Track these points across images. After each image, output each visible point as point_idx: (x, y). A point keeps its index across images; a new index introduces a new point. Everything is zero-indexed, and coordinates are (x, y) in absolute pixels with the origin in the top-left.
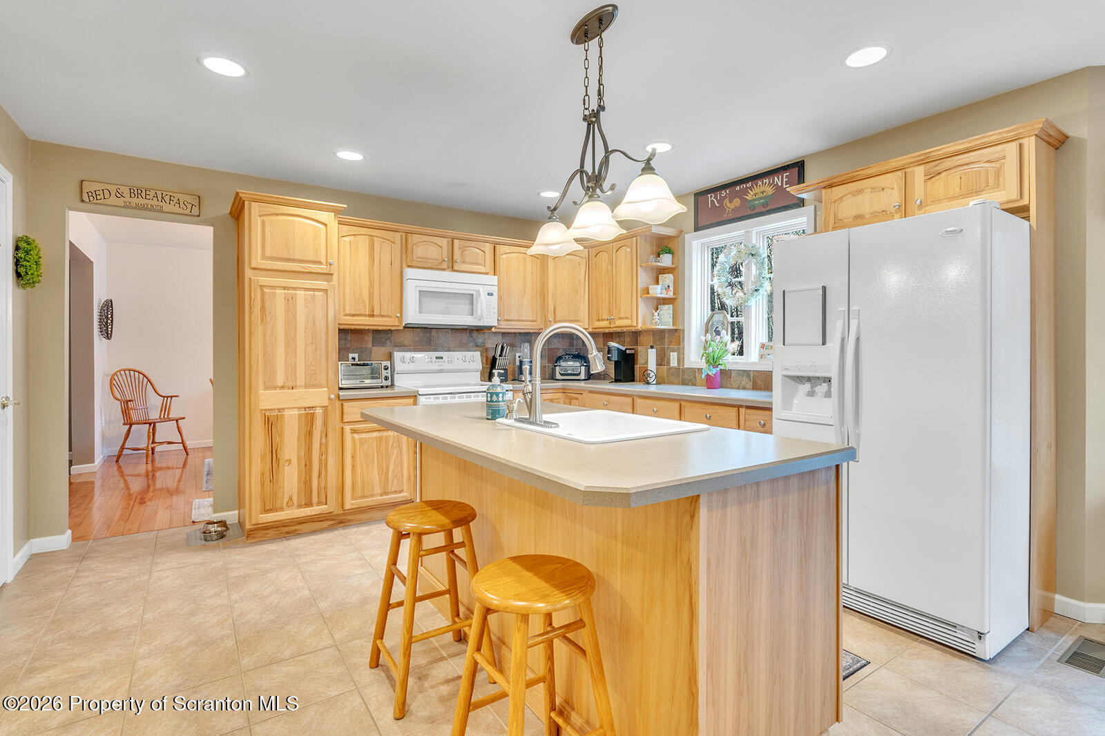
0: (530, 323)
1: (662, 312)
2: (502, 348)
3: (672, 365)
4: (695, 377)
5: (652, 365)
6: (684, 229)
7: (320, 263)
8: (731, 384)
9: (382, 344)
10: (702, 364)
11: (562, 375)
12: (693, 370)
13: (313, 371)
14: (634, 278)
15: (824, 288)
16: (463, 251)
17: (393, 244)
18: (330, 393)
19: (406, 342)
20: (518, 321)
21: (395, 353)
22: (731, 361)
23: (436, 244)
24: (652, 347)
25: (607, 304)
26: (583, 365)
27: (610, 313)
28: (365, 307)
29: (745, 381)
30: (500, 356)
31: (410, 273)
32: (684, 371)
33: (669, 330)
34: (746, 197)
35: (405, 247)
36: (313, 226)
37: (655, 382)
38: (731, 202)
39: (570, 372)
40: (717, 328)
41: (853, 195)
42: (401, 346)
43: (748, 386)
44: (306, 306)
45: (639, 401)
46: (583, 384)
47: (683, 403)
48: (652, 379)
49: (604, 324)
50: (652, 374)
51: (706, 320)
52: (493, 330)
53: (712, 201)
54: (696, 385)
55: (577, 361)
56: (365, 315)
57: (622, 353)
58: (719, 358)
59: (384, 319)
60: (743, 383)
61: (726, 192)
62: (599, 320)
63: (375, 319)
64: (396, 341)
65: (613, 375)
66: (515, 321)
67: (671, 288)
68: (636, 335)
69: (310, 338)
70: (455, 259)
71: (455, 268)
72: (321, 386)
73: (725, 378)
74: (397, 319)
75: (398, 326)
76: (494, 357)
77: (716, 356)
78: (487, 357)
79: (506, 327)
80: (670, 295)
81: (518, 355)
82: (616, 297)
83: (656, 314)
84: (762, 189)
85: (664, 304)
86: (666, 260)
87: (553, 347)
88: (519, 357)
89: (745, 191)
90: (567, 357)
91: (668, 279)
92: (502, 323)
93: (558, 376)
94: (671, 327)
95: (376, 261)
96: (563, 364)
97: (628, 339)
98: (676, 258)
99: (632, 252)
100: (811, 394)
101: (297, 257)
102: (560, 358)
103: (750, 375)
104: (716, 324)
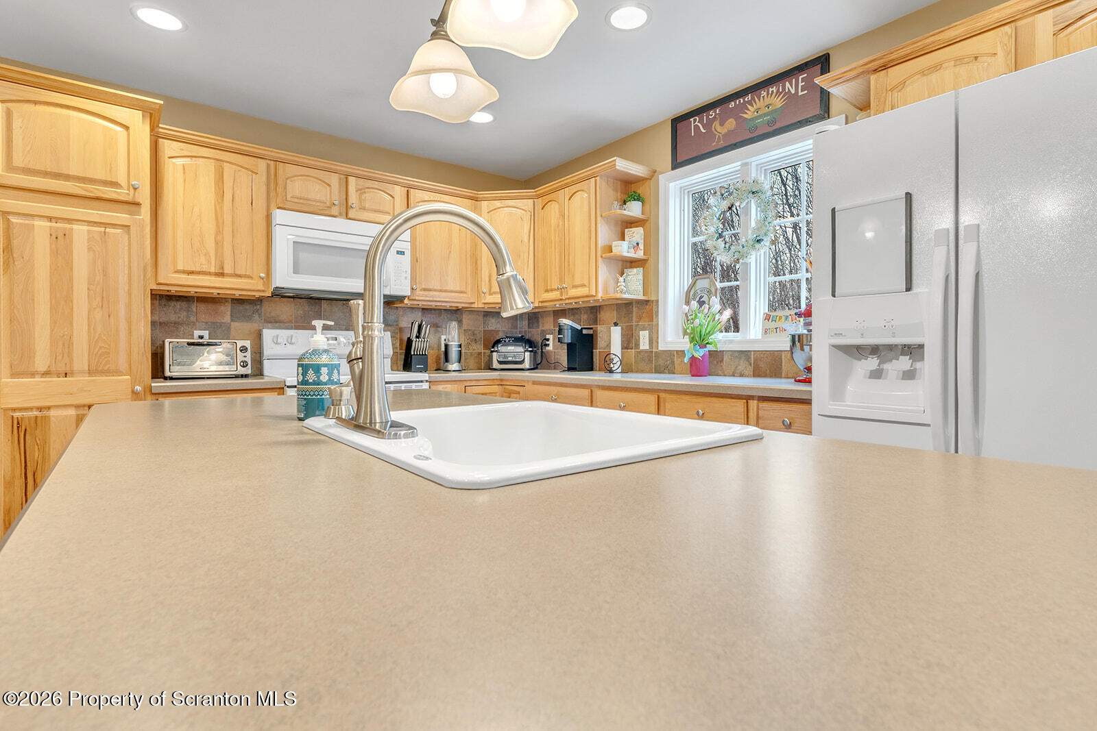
0: (457, 294)
1: (630, 277)
2: (420, 327)
3: (641, 348)
4: (673, 362)
5: (616, 348)
6: (657, 169)
7: (115, 184)
8: (722, 370)
9: (248, 319)
10: (684, 344)
11: (501, 363)
12: (670, 354)
13: (103, 350)
14: (593, 233)
15: (909, 196)
16: (361, 194)
17: (254, 175)
18: (134, 384)
19: (284, 317)
20: (441, 291)
21: (264, 330)
22: (722, 340)
23: (320, 180)
24: (616, 324)
25: (557, 269)
26: (528, 351)
27: (562, 280)
28: (209, 262)
29: (743, 366)
30: (417, 337)
31: (279, 216)
32: (658, 354)
33: (639, 302)
34: (745, 115)
35: (273, 183)
36: (104, 126)
37: (619, 370)
38: (722, 124)
39: (510, 359)
40: (701, 297)
41: (924, 75)
42: (277, 322)
43: (746, 373)
44: (89, 249)
45: (599, 394)
46: (527, 373)
47: (662, 395)
48: (616, 366)
49: (554, 295)
50: (616, 360)
51: (686, 289)
52: (406, 301)
53: (697, 127)
54: (674, 373)
55: (519, 346)
56: (209, 274)
57: (577, 334)
58: (709, 334)
59: (240, 280)
60: (740, 367)
61: (715, 112)
62: (547, 291)
63: (226, 279)
64: (268, 315)
65: (565, 364)
66: (435, 290)
67: (641, 246)
68: (595, 311)
69: (99, 299)
70: (350, 204)
71: (350, 215)
72: (119, 373)
73: (715, 362)
74: (262, 281)
75: (263, 291)
76: (409, 339)
77: (703, 333)
78: (401, 340)
79: (423, 298)
80: (640, 254)
81: (443, 337)
82: (569, 259)
83: (621, 279)
84: (768, 101)
85: (631, 267)
86: (634, 209)
87: (490, 329)
88: (445, 340)
89: (743, 108)
90: (507, 340)
91: (636, 234)
92: (418, 292)
93: (495, 365)
94: (641, 297)
95: (228, 196)
96: (501, 348)
97: (584, 317)
98: (647, 207)
99: (589, 198)
100: (877, 374)
101: (74, 171)
102: (498, 342)
103: (750, 358)
104: (699, 293)
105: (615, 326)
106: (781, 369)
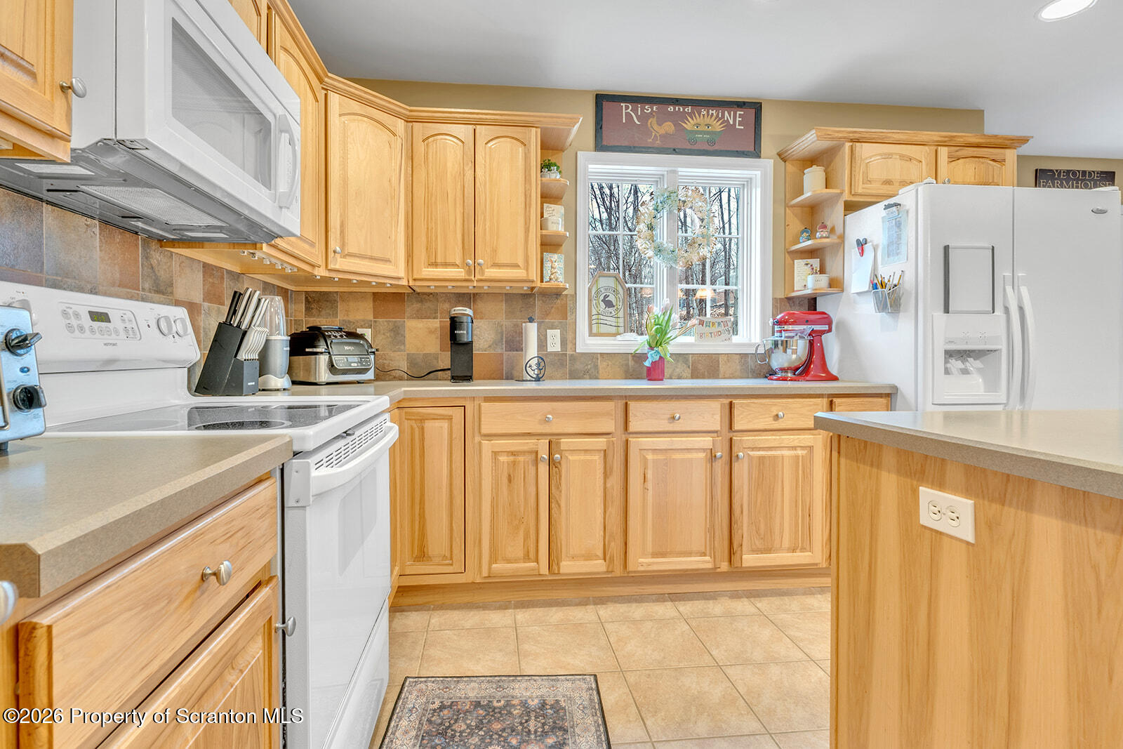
3: (549, 350)
4: (596, 367)
11: (338, 372)
12: (591, 357)
15: (993, 249)
25: (459, 236)
26: (371, 352)
29: (681, 368)
32: (574, 358)
34: (684, 125)
38: (659, 124)
39: (354, 366)
40: (606, 296)
41: (883, 158)
43: (685, 375)
49: (451, 273)
53: (629, 115)
54: (598, 379)
55: (357, 344)
60: (677, 370)
61: (651, 108)
62: (434, 265)
84: (708, 121)
89: (683, 117)
90: (336, 334)
91: (556, 211)
96: (334, 348)
99: (529, 152)
103: (687, 360)
104: (603, 291)
105: (530, 322)
106: (718, 370)
